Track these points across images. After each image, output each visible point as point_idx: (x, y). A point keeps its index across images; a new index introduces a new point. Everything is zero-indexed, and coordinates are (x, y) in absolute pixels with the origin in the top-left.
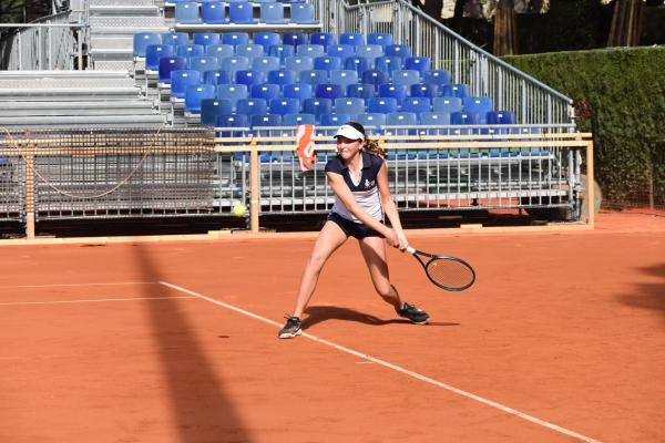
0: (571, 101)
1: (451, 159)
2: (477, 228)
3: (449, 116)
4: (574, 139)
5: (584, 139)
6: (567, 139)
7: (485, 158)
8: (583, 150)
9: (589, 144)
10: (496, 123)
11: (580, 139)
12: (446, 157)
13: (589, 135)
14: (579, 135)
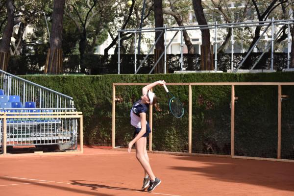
0: (72, 98)
1: (22, 123)
2: (41, 153)
3: (11, 104)
4: (75, 114)
5: (79, 114)
6: (69, 115)
7: (36, 122)
8: (78, 119)
9: (81, 117)
10: (29, 107)
11: (78, 115)
12: (20, 122)
13: (81, 113)
14: (77, 113)
